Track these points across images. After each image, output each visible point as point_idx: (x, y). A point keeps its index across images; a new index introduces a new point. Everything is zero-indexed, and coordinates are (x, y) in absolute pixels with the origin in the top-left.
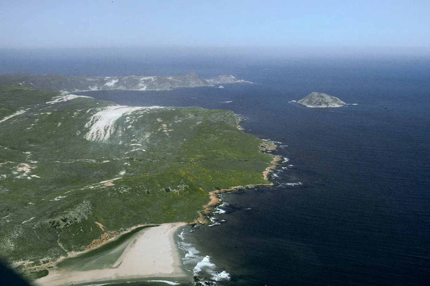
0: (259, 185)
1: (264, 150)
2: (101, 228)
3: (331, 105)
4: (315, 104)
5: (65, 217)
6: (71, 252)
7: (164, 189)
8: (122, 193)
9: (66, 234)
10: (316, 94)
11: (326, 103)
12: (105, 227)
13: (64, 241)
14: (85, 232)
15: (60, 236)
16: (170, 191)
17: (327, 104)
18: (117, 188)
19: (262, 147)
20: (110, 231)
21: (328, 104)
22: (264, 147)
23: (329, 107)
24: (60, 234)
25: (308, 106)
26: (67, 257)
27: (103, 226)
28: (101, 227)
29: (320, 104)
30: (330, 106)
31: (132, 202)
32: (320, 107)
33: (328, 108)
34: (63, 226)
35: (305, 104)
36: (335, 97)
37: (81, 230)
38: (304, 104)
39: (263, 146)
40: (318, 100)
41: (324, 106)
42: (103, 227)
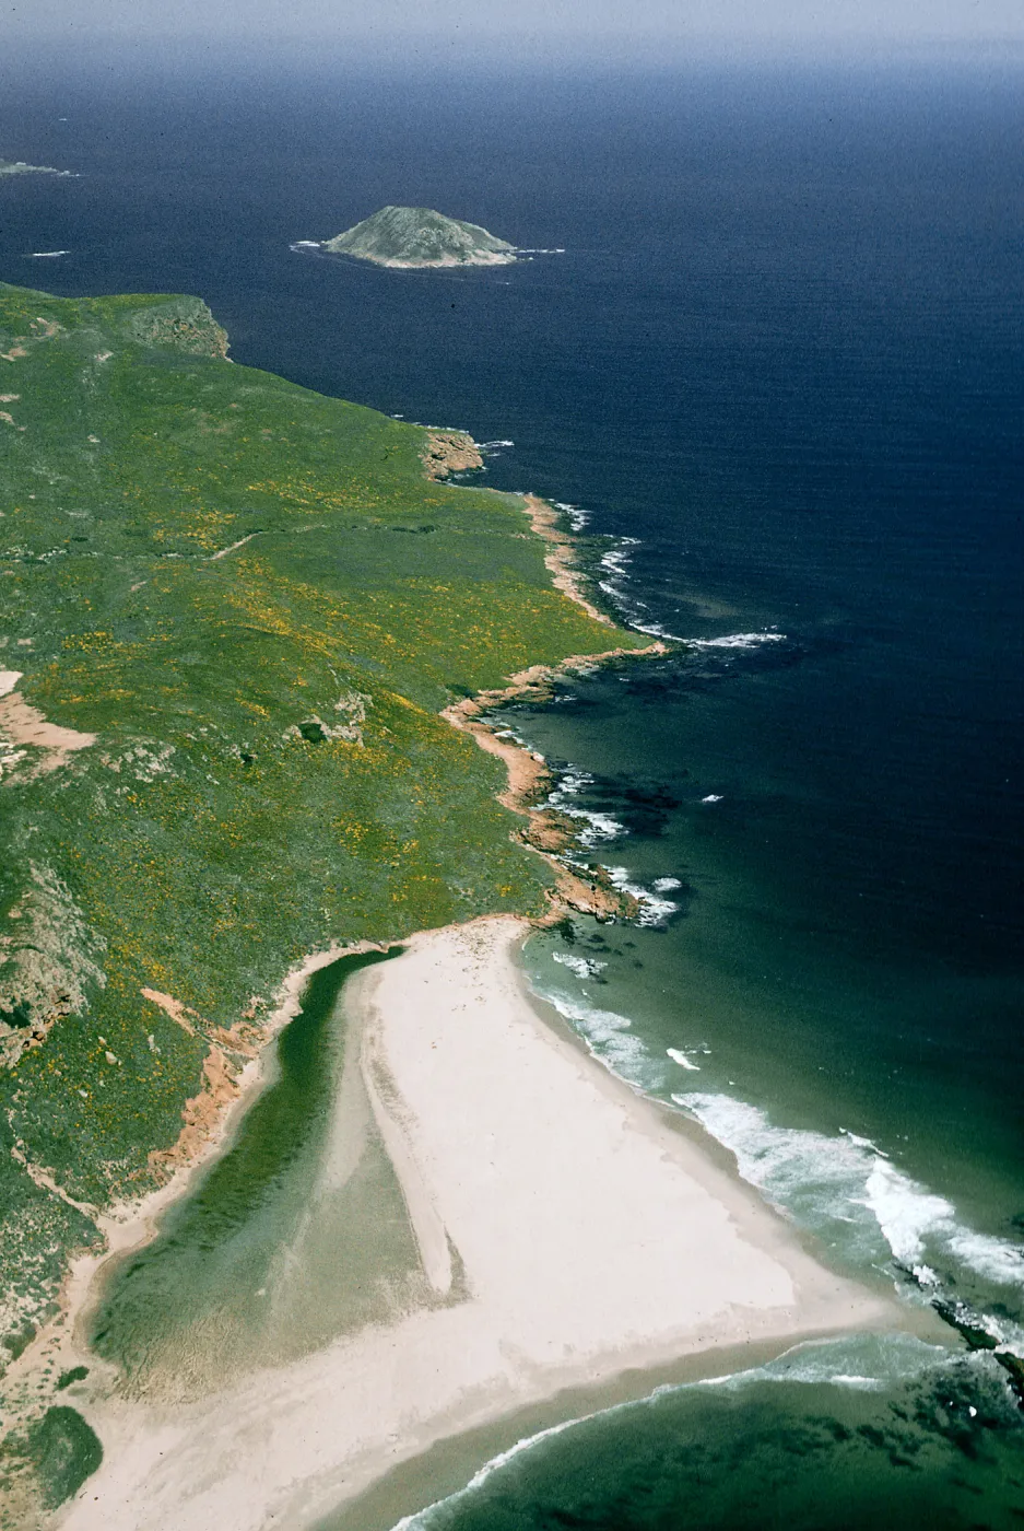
0: (610, 653)
1: (445, 472)
2: (176, 1018)
3: (476, 255)
4: (414, 253)
5: (14, 1000)
6: (111, 1211)
7: (295, 730)
8: (150, 781)
9: (47, 1097)
10: (405, 214)
11: (457, 249)
12: (189, 1010)
13: (56, 1150)
14: (130, 1063)
15: (19, 1116)
16: (324, 738)
17: (459, 251)
18: (121, 759)
19: (434, 456)
20: (221, 1031)
21: (464, 254)
22: (441, 459)
23: (468, 263)
24: (15, 1106)
25: (391, 263)
26: (110, 1254)
27: (181, 1007)
28: (171, 1013)
29: (435, 254)
30: (473, 260)
31: (208, 825)
32: (436, 264)
33: (465, 267)
34: (19, 1047)
35: (368, 255)
36: (471, 225)
37: (110, 1056)
38: (361, 252)
39: (437, 451)
40: (425, 239)
41: (449, 261)
42: (185, 1014)
